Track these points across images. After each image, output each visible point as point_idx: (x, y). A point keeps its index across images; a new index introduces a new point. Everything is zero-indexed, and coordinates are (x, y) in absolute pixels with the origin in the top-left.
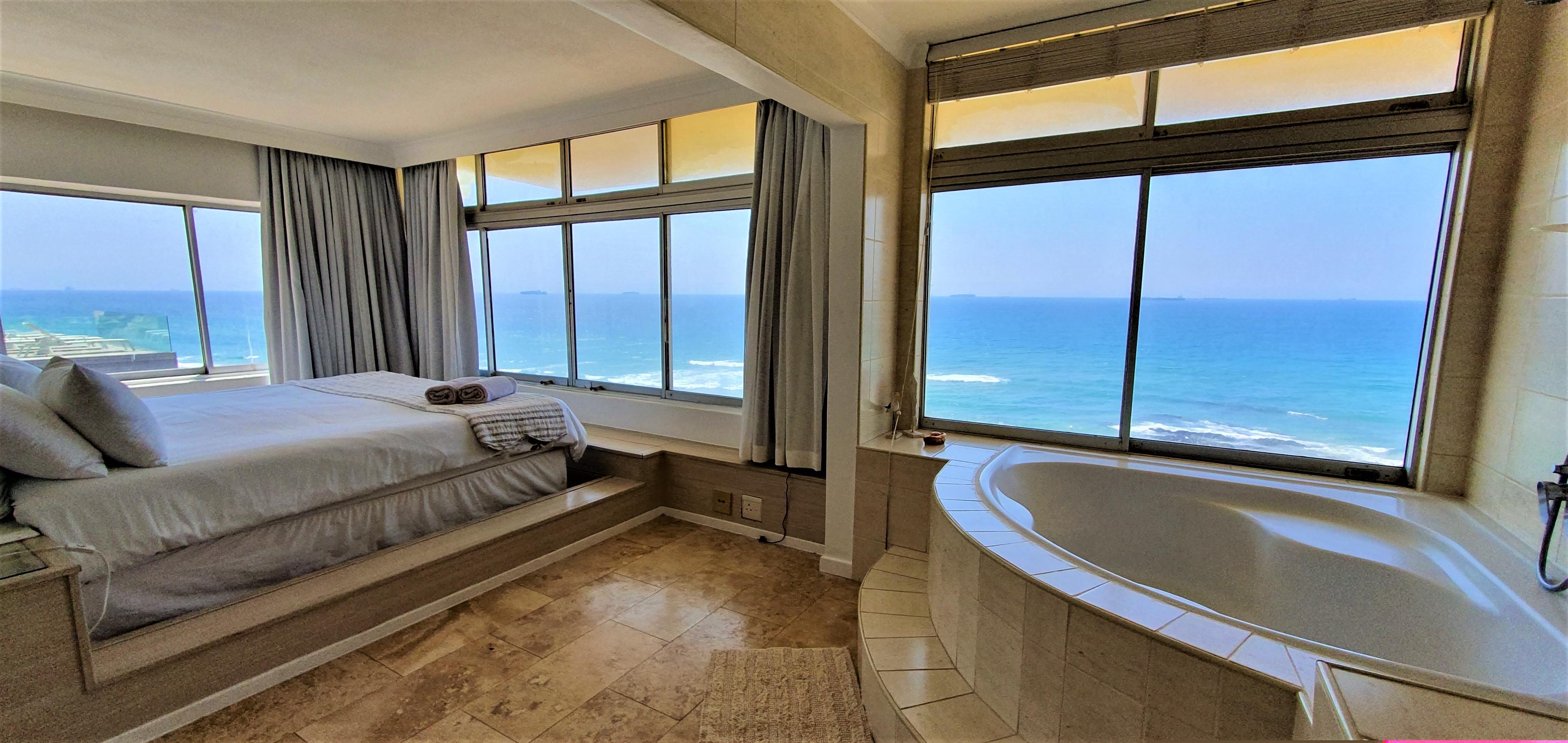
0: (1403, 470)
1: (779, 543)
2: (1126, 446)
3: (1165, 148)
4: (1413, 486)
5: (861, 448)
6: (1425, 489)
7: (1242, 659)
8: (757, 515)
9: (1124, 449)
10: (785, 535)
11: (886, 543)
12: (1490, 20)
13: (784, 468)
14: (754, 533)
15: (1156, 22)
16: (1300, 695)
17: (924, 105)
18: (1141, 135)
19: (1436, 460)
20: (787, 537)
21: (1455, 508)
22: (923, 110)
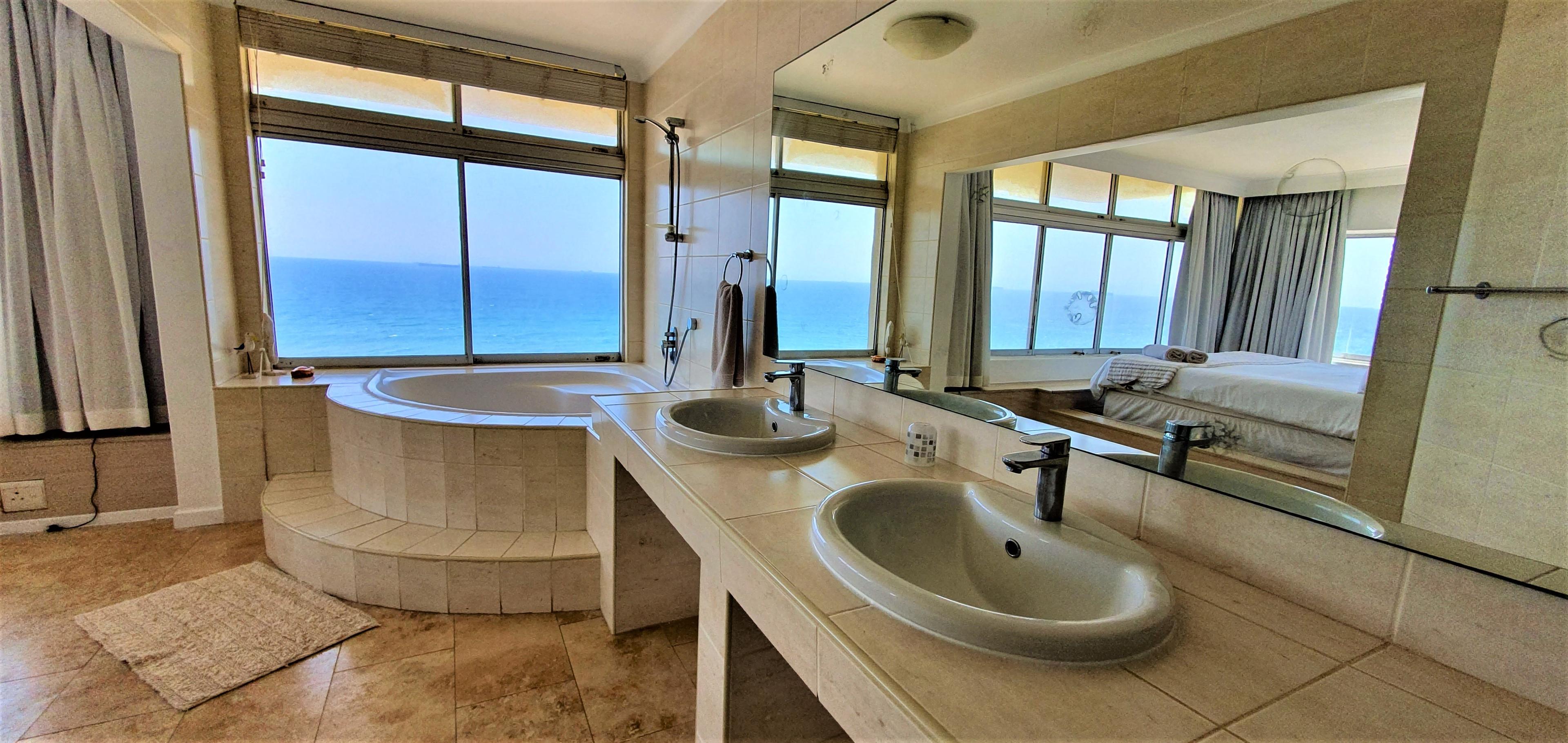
0: (619, 353)
1: (91, 525)
2: (471, 361)
3: (471, 143)
4: (624, 361)
5: (219, 389)
6: (628, 361)
7: (563, 424)
8: (39, 501)
9: (469, 362)
10: (97, 511)
11: (267, 475)
12: (626, 113)
13: (86, 433)
14: (39, 524)
15: (453, 49)
16: (588, 428)
17: (237, 46)
18: (454, 130)
19: (630, 343)
20: (101, 514)
21: (640, 367)
22: (238, 54)
